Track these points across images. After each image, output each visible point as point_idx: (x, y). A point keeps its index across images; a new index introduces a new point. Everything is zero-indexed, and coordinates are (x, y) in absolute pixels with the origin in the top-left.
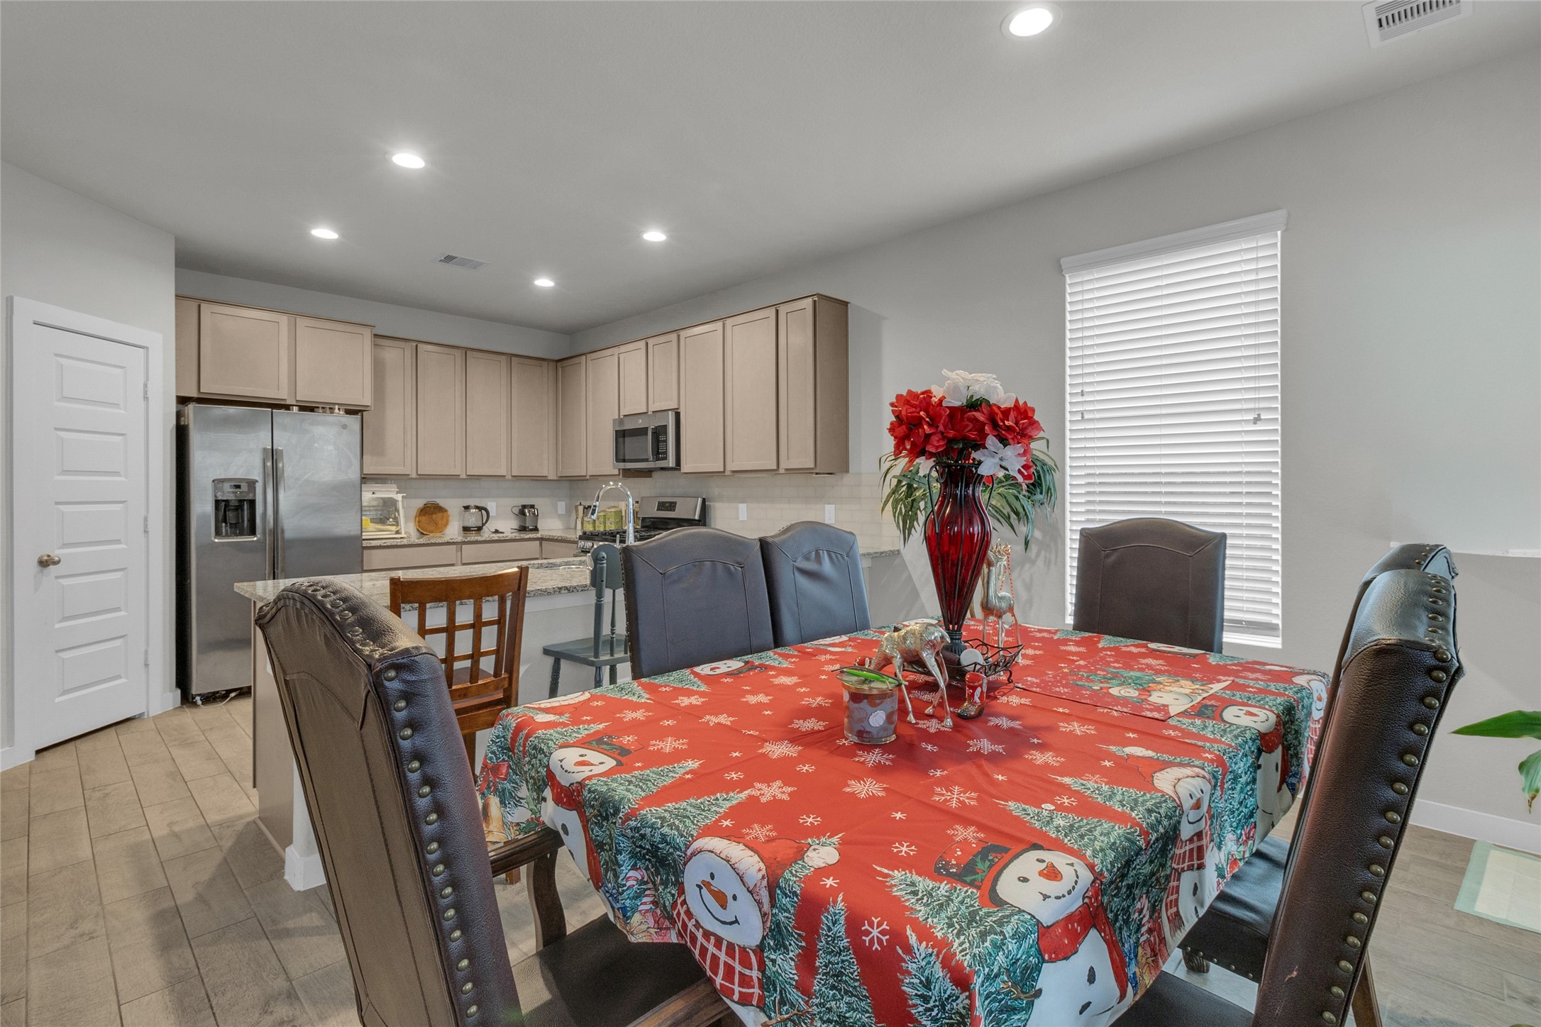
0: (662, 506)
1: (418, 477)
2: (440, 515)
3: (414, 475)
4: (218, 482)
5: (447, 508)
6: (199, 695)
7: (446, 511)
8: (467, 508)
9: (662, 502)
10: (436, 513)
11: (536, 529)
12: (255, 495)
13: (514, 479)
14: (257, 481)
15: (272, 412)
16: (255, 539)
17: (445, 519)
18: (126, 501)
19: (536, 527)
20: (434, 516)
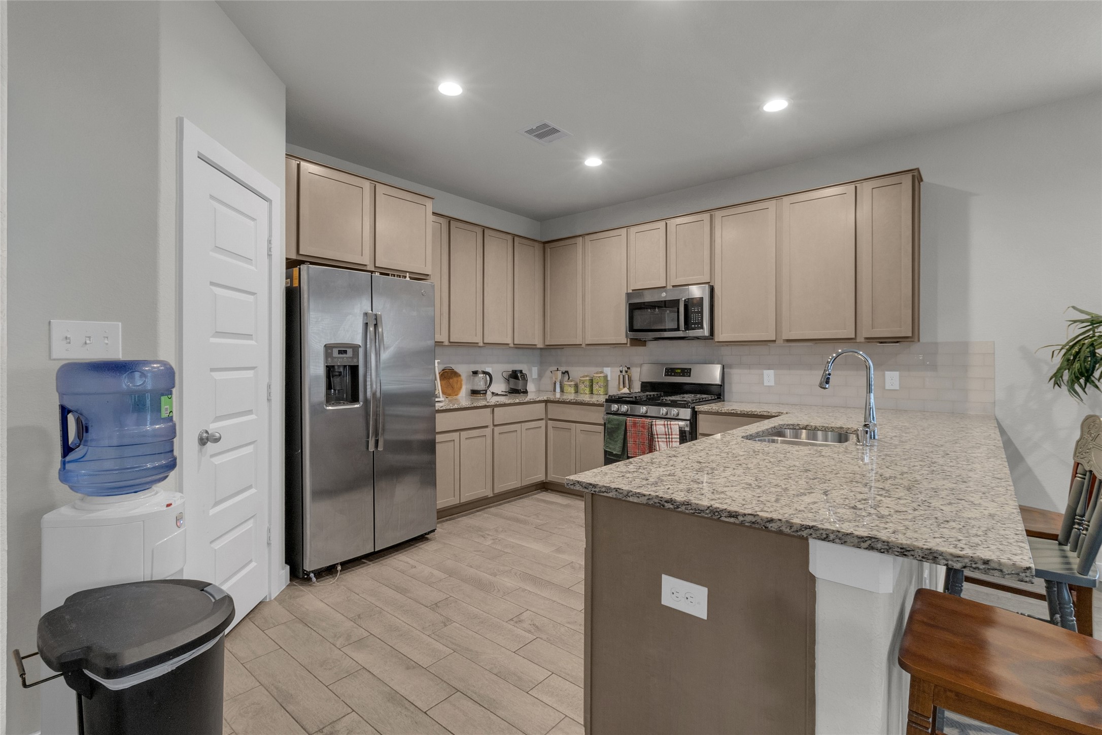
0: (670, 372)
1: (449, 344)
2: (455, 379)
3: (447, 343)
4: (328, 348)
5: (460, 373)
6: (312, 572)
7: (460, 376)
8: (475, 373)
9: (671, 369)
10: (452, 378)
11: (526, 392)
12: (358, 361)
13: (516, 348)
14: (360, 346)
15: (371, 276)
16: (358, 406)
17: (459, 383)
18: (256, 367)
19: (526, 390)
20: (451, 380)
